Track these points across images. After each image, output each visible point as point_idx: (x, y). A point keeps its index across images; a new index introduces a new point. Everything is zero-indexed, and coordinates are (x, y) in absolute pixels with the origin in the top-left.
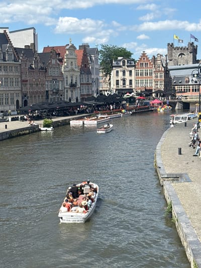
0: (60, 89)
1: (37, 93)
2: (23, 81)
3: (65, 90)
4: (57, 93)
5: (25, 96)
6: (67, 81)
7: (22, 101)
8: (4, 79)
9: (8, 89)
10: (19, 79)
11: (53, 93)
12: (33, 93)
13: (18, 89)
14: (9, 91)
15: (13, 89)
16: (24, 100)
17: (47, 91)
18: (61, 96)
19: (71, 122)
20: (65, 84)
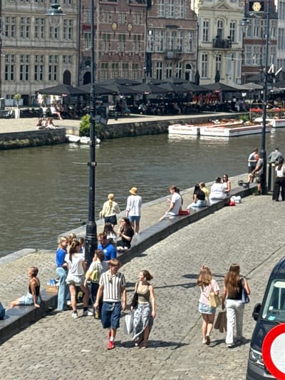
0: (186, 49)
1: (121, 56)
2: (86, 27)
3: (201, 54)
4: (176, 60)
5: (88, 63)
6: (206, 32)
7: (79, 74)
8: (33, 19)
9: (42, 45)
10: (75, 23)
11: (166, 58)
12: (109, 56)
13: (70, 45)
14: (46, 48)
15: (57, 45)
16: (83, 72)
17: (149, 55)
18: (189, 67)
19: (171, 128)
20: (201, 40)
